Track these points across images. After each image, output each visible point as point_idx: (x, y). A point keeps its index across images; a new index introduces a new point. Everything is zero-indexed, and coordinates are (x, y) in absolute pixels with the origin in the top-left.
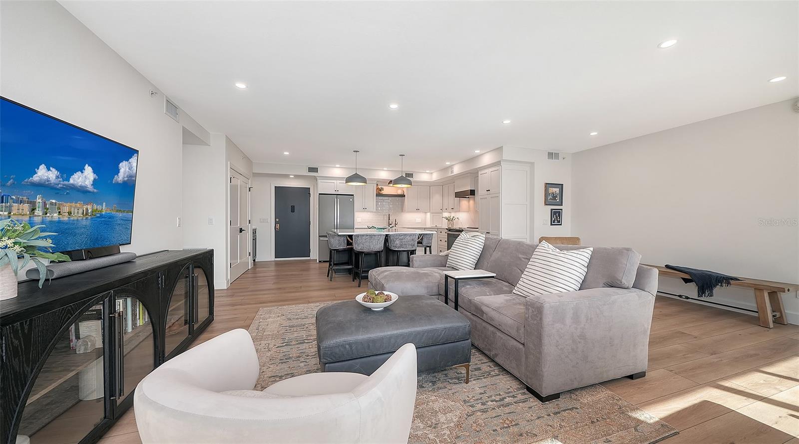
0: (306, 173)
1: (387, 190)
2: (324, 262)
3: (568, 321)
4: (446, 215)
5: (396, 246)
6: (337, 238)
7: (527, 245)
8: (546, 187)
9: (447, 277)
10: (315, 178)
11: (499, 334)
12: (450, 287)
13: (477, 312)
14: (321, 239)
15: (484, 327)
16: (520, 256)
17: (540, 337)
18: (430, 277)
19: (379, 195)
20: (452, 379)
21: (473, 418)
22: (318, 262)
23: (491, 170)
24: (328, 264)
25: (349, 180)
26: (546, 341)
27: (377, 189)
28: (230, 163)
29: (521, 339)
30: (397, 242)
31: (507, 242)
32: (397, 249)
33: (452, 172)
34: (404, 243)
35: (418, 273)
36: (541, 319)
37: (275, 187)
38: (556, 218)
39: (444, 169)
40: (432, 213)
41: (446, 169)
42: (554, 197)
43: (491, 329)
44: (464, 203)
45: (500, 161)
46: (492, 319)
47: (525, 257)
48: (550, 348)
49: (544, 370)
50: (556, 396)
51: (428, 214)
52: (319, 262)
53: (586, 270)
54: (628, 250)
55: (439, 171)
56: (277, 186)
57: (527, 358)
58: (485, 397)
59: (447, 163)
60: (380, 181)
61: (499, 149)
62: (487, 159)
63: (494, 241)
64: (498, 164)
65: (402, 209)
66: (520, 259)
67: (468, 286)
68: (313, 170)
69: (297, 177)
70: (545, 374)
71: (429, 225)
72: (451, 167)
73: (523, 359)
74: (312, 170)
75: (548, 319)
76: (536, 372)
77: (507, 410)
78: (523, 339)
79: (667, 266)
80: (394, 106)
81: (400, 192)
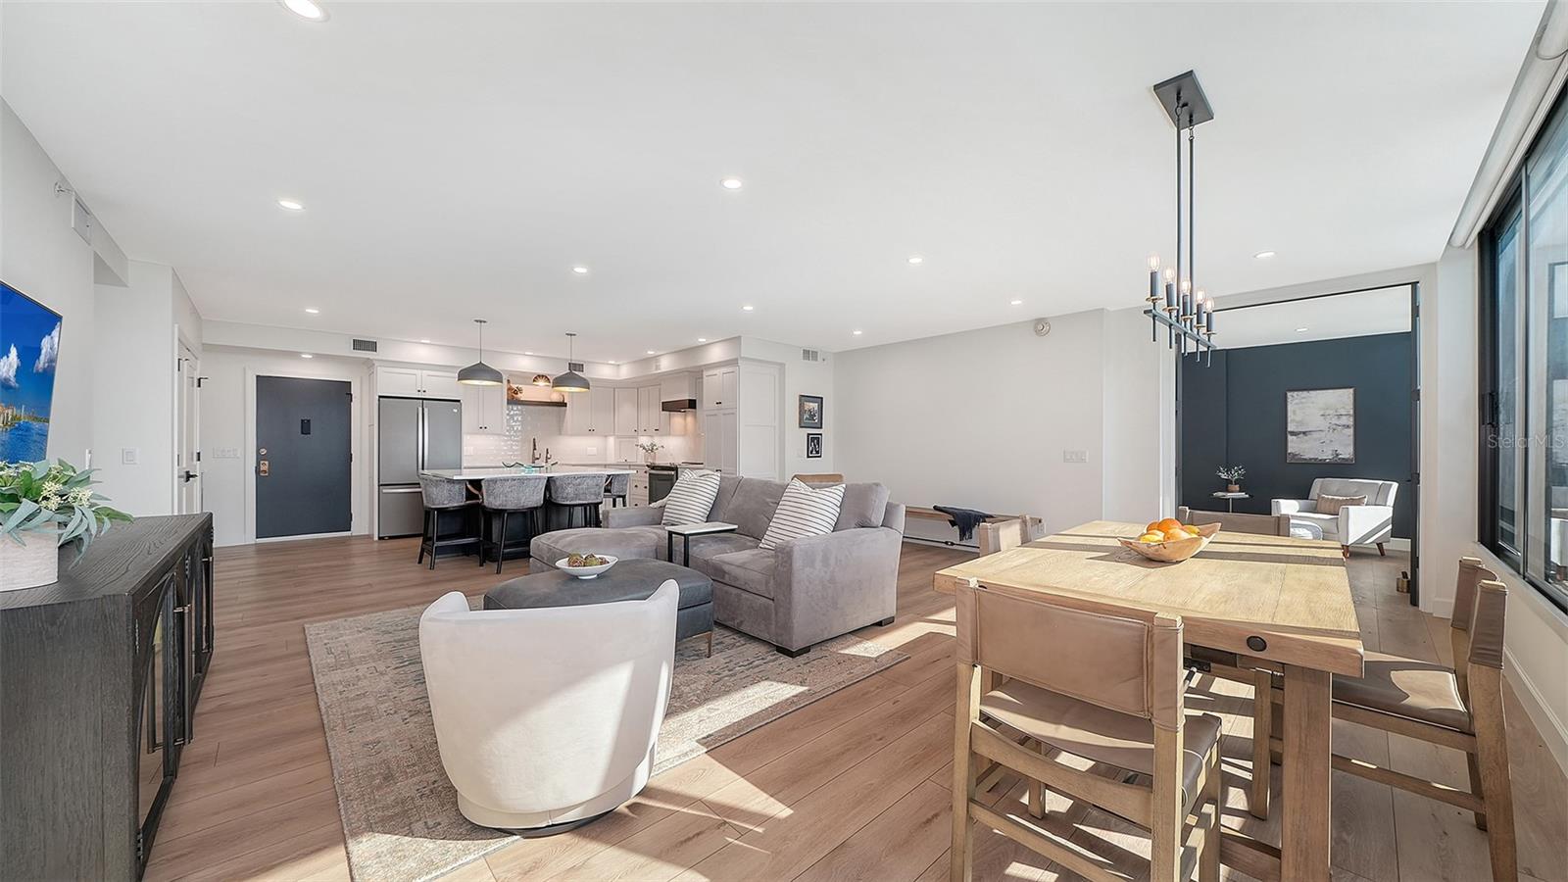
0: (346, 350)
1: (528, 393)
2: (391, 538)
3: (818, 565)
4: (645, 440)
5: (566, 496)
6: (447, 486)
7: (776, 485)
8: (800, 400)
9: (671, 533)
10: (369, 364)
11: (745, 595)
12: (677, 548)
13: (717, 573)
14: (384, 491)
15: (726, 592)
16: (768, 500)
17: (790, 586)
18: (642, 539)
19: (513, 400)
20: (689, 656)
21: (721, 682)
22: (376, 538)
23: (724, 370)
24: (421, 539)
25: (465, 374)
26: (795, 586)
27: (509, 389)
28: (179, 330)
29: (769, 594)
30: (570, 490)
31: (749, 482)
32: (568, 503)
33: (657, 368)
34: (581, 492)
35: (624, 534)
36: (791, 565)
37: (257, 376)
38: (814, 446)
39: (644, 360)
40: (618, 437)
41: (647, 361)
42: (812, 417)
43: (734, 591)
44: (677, 420)
45: (737, 359)
46: (736, 579)
47: (774, 501)
48: (799, 595)
49: (794, 621)
50: (806, 650)
51: (611, 440)
52: (380, 538)
53: (838, 510)
54: (877, 485)
55: (635, 362)
56: (261, 374)
57: (776, 614)
58: (731, 665)
59: (650, 352)
60: (515, 376)
61: (735, 341)
62: (717, 354)
63: (732, 482)
64: (733, 362)
65: (560, 430)
66: (767, 503)
67: (702, 545)
68: (365, 345)
69: (319, 357)
70: (796, 625)
71: (612, 460)
72: (656, 358)
73: (773, 616)
74: (359, 345)
75: (798, 563)
76: (787, 627)
77: (757, 670)
78: (772, 593)
79: (935, 508)
80: (580, 270)
81: (555, 398)
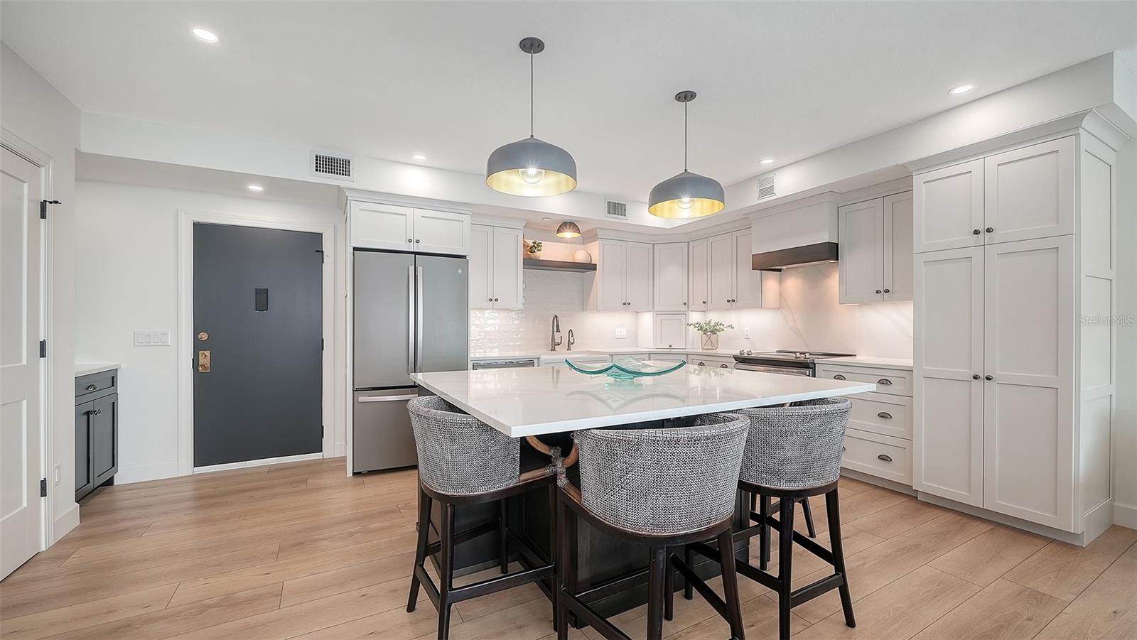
0: (306, 172)
1: (548, 251)
2: (369, 472)
10: (339, 195)
14: (361, 399)
19: (532, 263)
22: (350, 473)
23: (993, 159)
27: (527, 246)
37: (195, 225)
40: (658, 313)
45: (1080, 118)
51: (647, 319)
52: (355, 473)
56: (201, 221)
60: (534, 222)
62: (979, 125)
65: (584, 302)
68: (332, 165)
69: (279, 189)
71: (648, 345)
72: (773, 173)
74: (325, 164)
81: (580, 257)
